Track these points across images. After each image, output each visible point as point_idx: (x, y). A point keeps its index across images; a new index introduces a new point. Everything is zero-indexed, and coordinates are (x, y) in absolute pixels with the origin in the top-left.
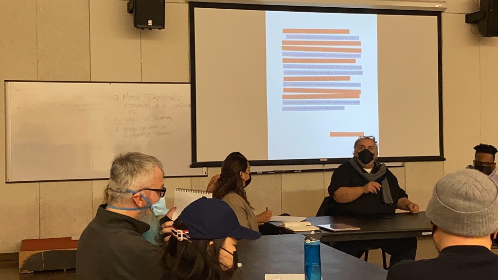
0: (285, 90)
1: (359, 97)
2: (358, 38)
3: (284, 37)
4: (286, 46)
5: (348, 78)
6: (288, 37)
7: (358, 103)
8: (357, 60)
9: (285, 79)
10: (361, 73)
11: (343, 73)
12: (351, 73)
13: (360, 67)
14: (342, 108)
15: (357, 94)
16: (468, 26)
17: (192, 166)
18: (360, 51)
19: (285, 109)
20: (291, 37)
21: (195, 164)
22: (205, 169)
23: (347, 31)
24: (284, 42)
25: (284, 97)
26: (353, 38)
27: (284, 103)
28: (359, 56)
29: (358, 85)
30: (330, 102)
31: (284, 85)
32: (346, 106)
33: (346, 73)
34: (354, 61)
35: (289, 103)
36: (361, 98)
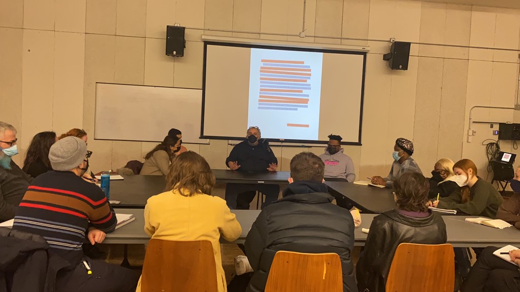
0: (260, 97)
1: (307, 103)
2: (309, 67)
3: (262, 64)
4: (263, 70)
5: (301, 92)
6: (264, 64)
7: (307, 107)
8: (308, 80)
9: (261, 90)
10: (310, 89)
11: (298, 88)
12: (303, 88)
13: (309, 85)
14: (296, 109)
15: (306, 101)
16: (385, 62)
17: (200, 138)
18: (310, 75)
19: (259, 108)
20: (266, 64)
21: (202, 137)
22: (208, 140)
23: (303, 63)
24: (261, 68)
25: (260, 100)
26: (306, 67)
27: (259, 104)
28: (309, 78)
29: (308, 96)
30: (289, 105)
31: (260, 93)
32: (299, 108)
33: (301, 88)
34: (306, 81)
35: (263, 104)
36: (309, 104)
